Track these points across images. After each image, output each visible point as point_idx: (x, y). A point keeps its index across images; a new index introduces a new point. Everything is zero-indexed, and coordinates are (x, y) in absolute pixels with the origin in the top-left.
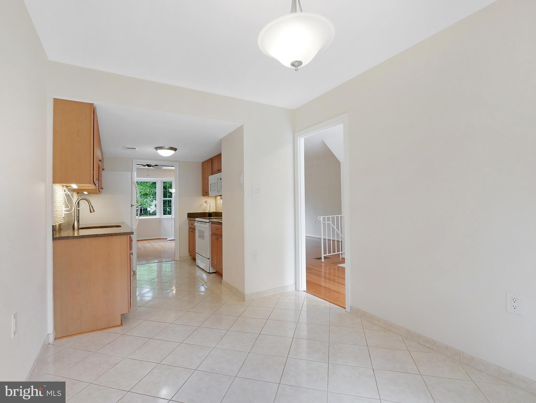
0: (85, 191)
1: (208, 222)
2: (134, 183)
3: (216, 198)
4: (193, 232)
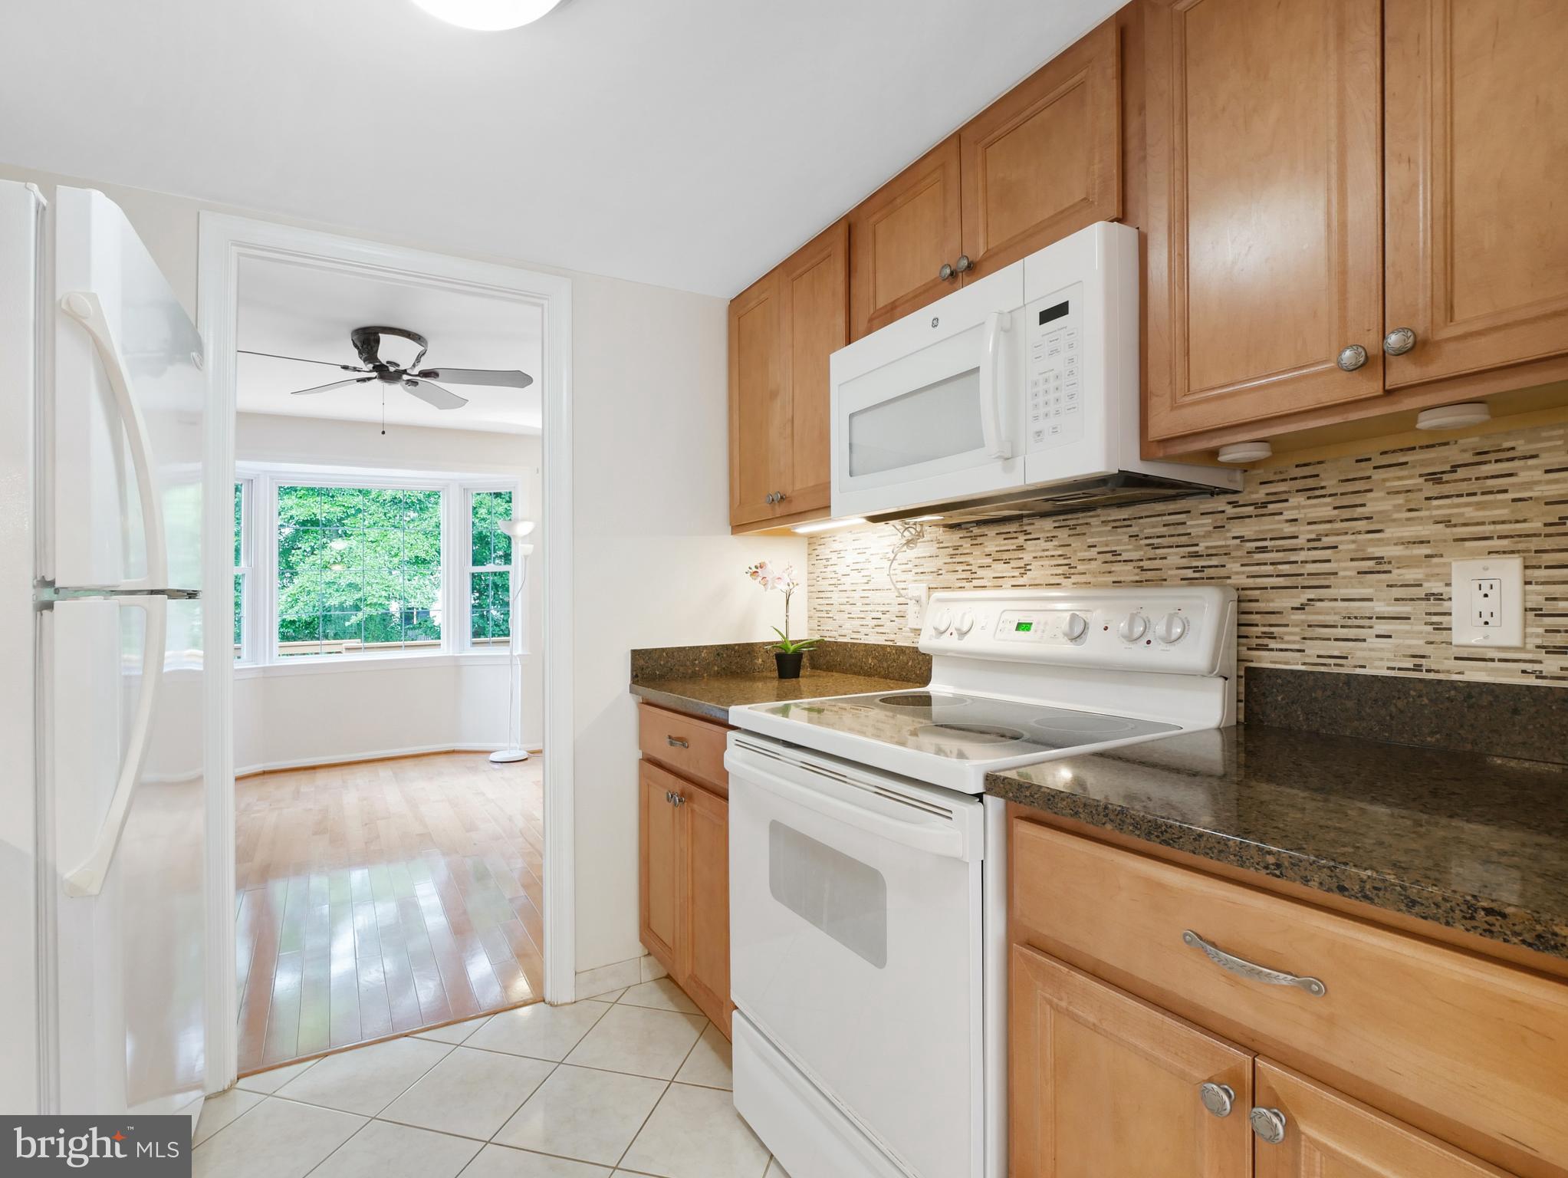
1: (981, 790)
3: (821, 550)
4: (693, 811)
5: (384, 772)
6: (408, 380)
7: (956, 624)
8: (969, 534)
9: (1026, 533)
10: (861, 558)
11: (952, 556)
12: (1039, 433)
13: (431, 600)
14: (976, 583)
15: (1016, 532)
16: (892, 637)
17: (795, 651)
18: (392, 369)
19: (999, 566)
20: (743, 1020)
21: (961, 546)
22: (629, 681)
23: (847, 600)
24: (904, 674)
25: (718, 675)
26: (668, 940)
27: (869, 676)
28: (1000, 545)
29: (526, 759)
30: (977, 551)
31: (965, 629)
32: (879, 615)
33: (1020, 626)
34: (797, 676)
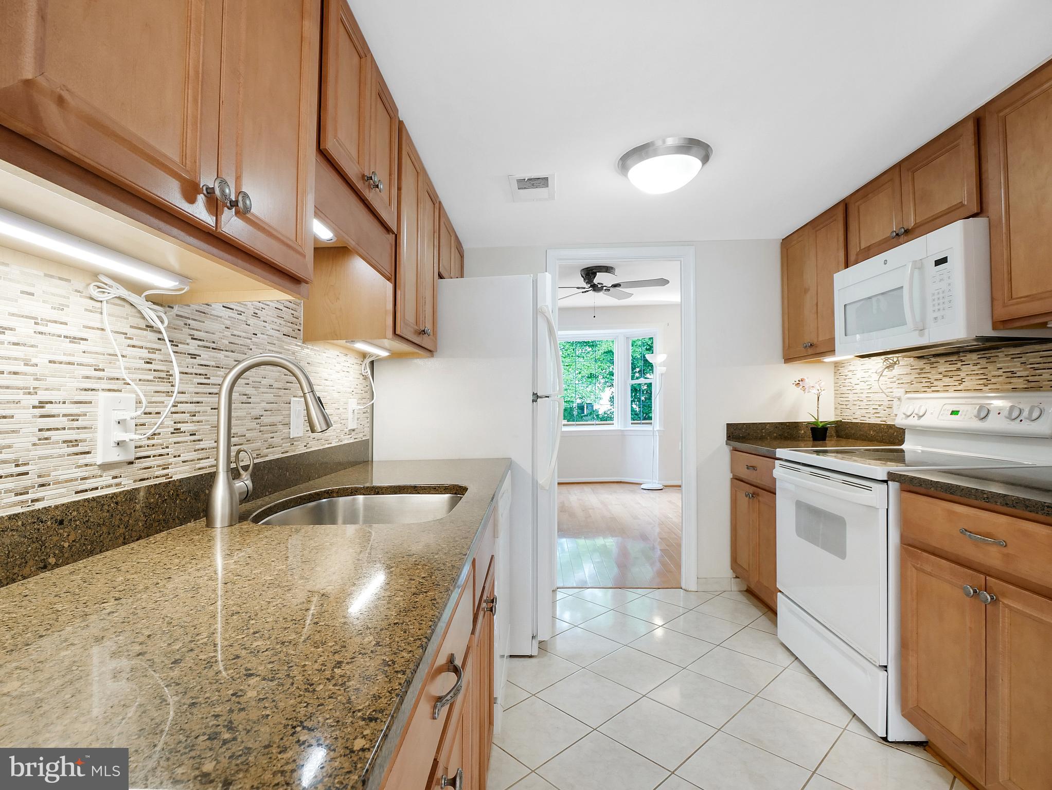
0: (358, 342)
1: (886, 479)
2: (543, 313)
3: (842, 370)
4: (759, 501)
5: (587, 488)
6: (606, 289)
7: (916, 412)
8: (929, 362)
9: (962, 361)
10: (866, 375)
11: (919, 374)
12: (936, 318)
13: (599, 399)
14: (933, 389)
15: (956, 361)
16: (884, 419)
17: (822, 426)
18: (599, 286)
19: (947, 379)
20: (784, 597)
21: (925, 368)
22: (726, 439)
23: (858, 398)
24: (892, 440)
25: (776, 438)
26: (745, 566)
27: (871, 441)
28: (947, 368)
29: (662, 489)
30: (933, 372)
31: (921, 414)
32: (877, 407)
33: (953, 413)
34: (825, 440)
